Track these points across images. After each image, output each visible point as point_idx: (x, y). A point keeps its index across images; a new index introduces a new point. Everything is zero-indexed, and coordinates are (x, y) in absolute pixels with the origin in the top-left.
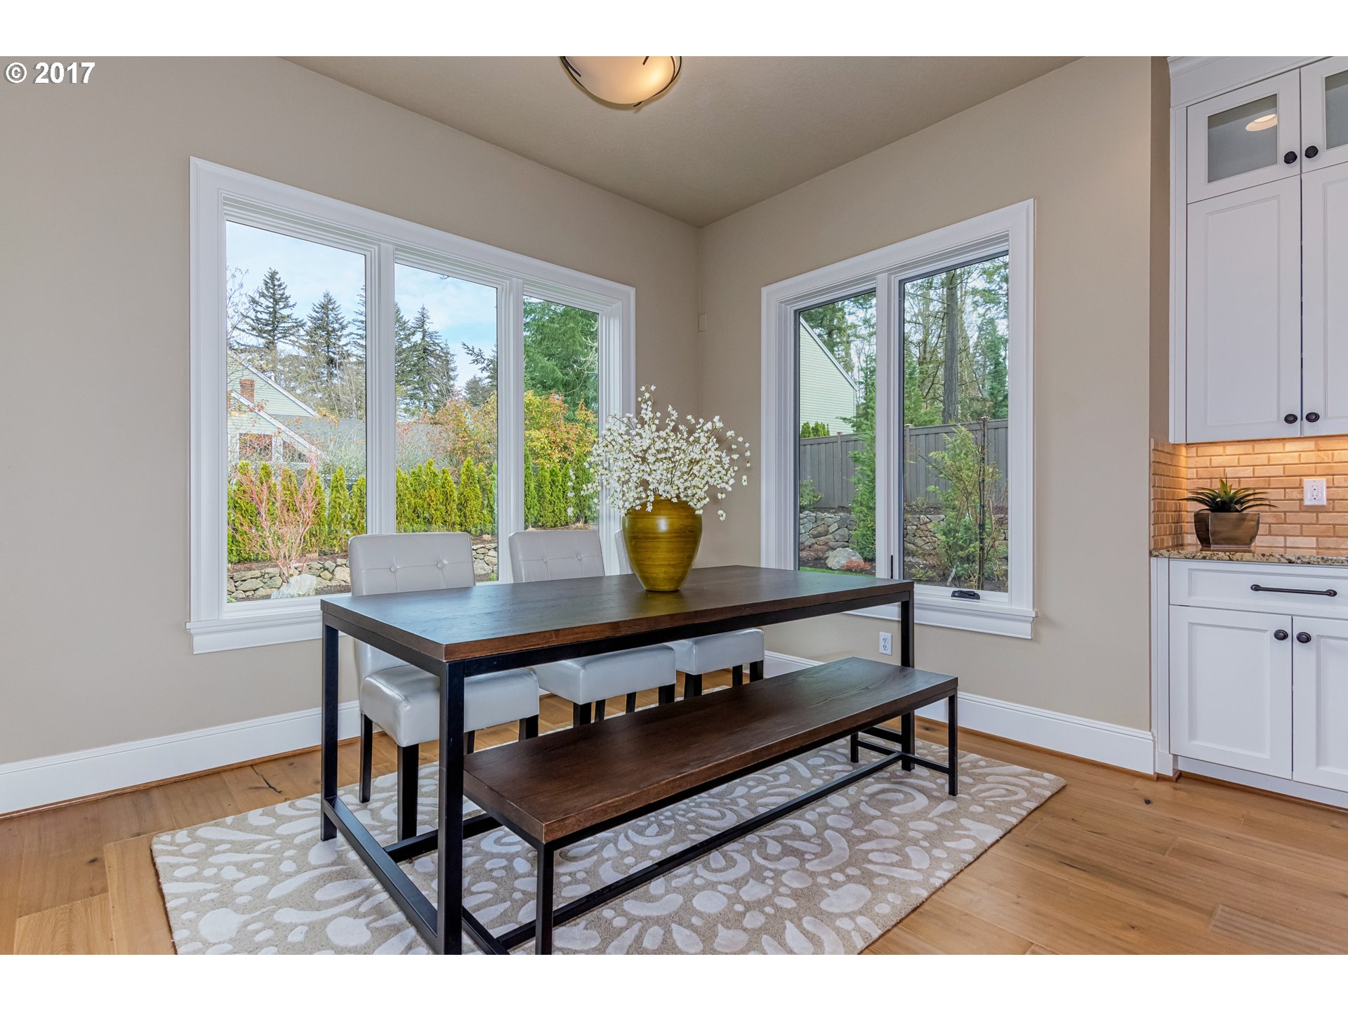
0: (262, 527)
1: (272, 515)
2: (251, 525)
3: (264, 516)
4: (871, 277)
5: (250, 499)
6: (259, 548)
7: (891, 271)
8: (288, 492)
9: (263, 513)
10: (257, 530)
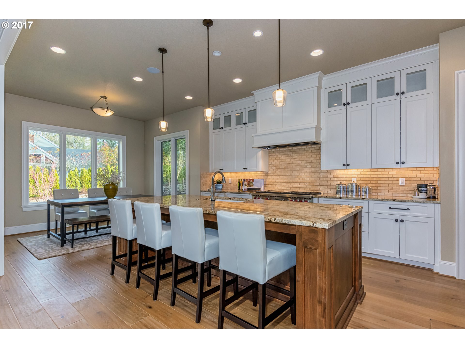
0: (37, 187)
1: (40, 183)
2: (33, 186)
3: (37, 183)
4: (170, 138)
5: (33, 178)
6: (36, 193)
7: (174, 138)
8: (46, 176)
9: (37, 182)
10: (35, 187)
